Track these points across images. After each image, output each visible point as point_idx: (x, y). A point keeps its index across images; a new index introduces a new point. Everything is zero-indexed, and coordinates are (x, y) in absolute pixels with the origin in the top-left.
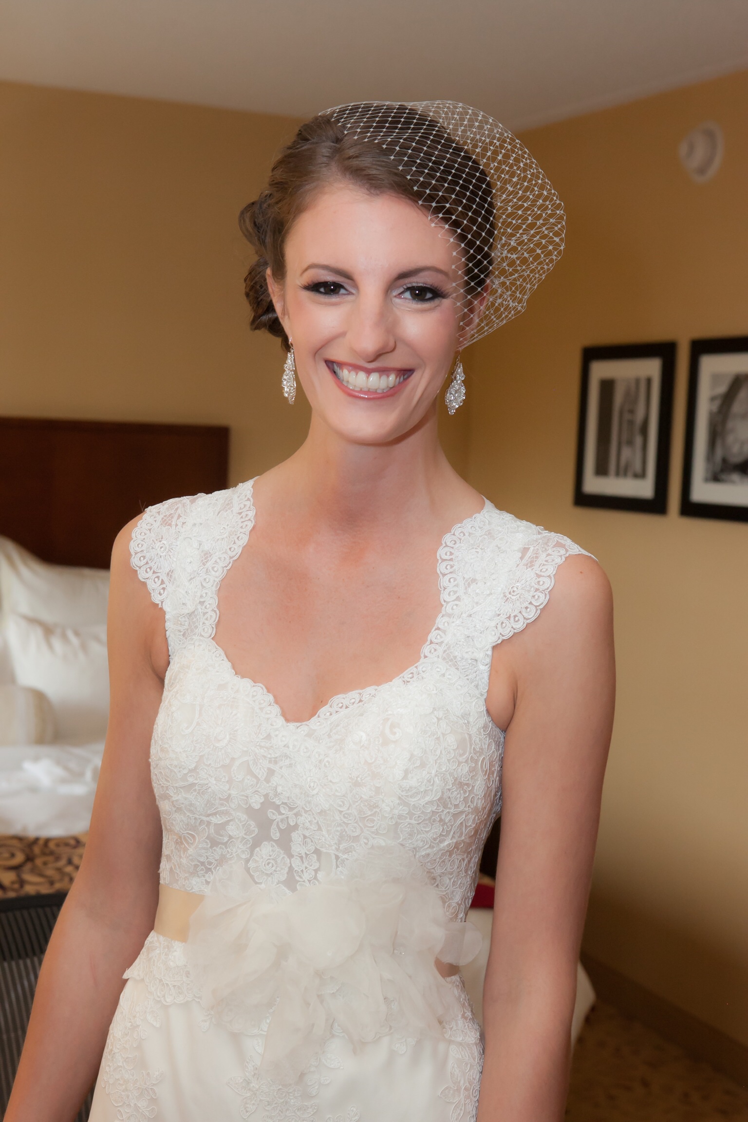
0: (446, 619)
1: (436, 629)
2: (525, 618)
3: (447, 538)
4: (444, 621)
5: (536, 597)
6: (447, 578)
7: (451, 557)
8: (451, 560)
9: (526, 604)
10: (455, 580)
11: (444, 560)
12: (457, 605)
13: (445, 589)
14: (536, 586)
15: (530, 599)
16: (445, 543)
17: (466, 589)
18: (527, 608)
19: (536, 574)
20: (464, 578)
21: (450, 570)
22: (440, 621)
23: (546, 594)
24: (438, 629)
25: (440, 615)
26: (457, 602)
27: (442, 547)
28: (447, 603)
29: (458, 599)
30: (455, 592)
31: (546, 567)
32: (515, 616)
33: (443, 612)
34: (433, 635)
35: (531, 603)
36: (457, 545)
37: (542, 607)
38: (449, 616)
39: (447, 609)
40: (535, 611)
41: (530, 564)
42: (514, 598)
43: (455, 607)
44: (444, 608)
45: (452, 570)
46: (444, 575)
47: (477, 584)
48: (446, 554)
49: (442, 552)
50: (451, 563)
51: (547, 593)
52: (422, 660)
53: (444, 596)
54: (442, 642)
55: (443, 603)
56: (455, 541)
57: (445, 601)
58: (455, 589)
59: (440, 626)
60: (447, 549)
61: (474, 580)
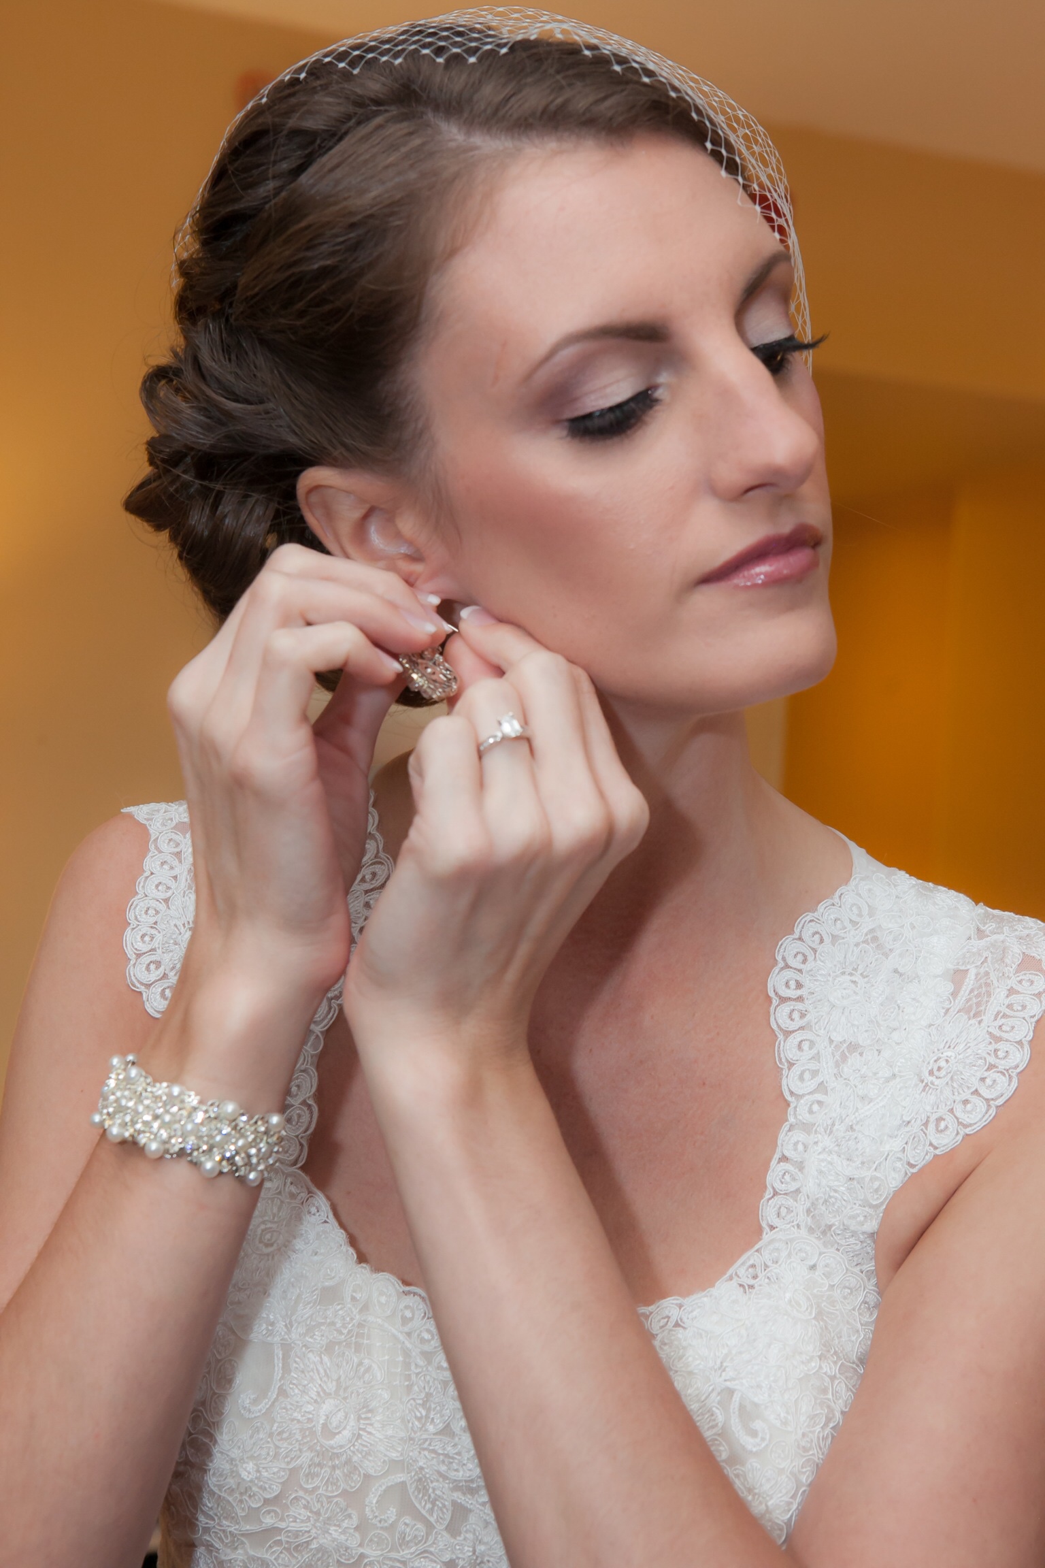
0: (798, 1135)
1: (780, 1160)
2: (960, 1123)
3: (788, 948)
4: (794, 1139)
5: (988, 1081)
6: (794, 1040)
7: (799, 992)
8: (800, 999)
9: (966, 1095)
10: (812, 1044)
11: (783, 1000)
12: (820, 1103)
13: (791, 1065)
14: (991, 1060)
15: (975, 1084)
16: (784, 959)
17: (837, 1065)
18: (966, 1102)
19: (990, 1033)
20: (831, 1041)
21: (798, 1023)
22: (788, 1141)
23: (1010, 1077)
24: (784, 1159)
25: (786, 1127)
26: (818, 1097)
27: (776, 970)
28: (799, 1097)
29: (822, 1088)
30: (815, 1073)
31: (1010, 1022)
32: (940, 1119)
33: (792, 1119)
34: (775, 1175)
35: (976, 1092)
36: (810, 965)
37: (1000, 1102)
38: (807, 1128)
39: (799, 1111)
40: (984, 1110)
41: (974, 1011)
42: (937, 1082)
43: (816, 1107)
44: (791, 1110)
45: (802, 1023)
46: (787, 1033)
47: (861, 1054)
48: (787, 985)
49: (777, 982)
50: (799, 1006)
51: (1014, 1075)
52: (767, 1236)
53: (790, 1082)
54: (798, 1191)
55: (789, 1098)
56: (804, 955)
57: (792, 1093)
58: (813, 1066)
59: (787, 1154)
60: (788, 974)
61: (853, 1047)
